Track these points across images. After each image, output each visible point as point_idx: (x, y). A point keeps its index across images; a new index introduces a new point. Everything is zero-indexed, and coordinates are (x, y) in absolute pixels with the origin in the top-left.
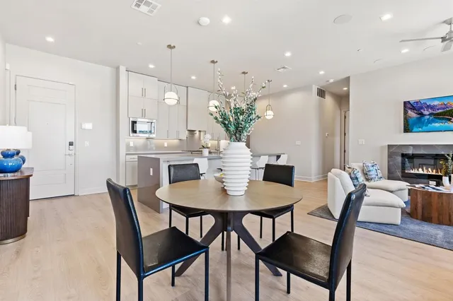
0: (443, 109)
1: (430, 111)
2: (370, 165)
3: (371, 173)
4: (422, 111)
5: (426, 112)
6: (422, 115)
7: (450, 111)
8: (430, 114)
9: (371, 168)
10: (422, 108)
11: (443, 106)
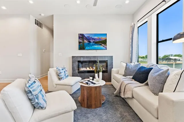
0: (99, 40)
1: (94, 41)
2: (61, 69)
3: (61, 74)
4: (90, 40)
5: (92, 41)
6: (90, 42)
7: (101, 41)
8: (93, 42)
9: (62, 71)
10: (90, 39)
11: (99, 39)
